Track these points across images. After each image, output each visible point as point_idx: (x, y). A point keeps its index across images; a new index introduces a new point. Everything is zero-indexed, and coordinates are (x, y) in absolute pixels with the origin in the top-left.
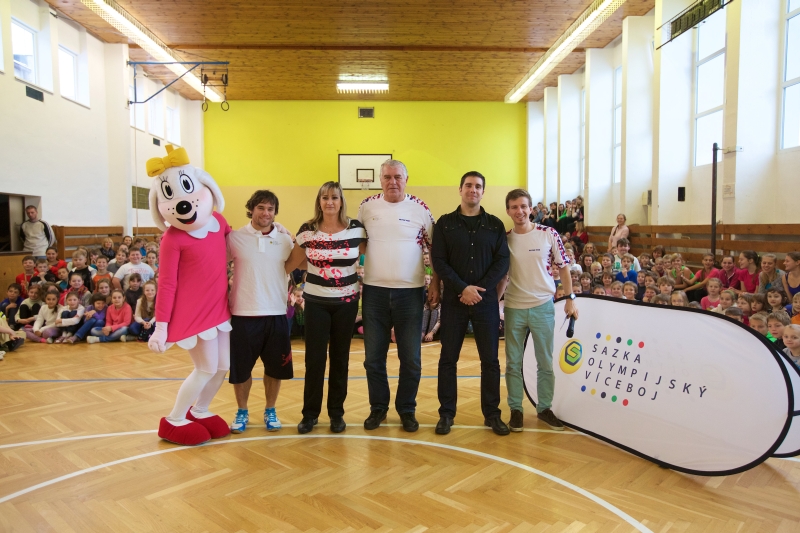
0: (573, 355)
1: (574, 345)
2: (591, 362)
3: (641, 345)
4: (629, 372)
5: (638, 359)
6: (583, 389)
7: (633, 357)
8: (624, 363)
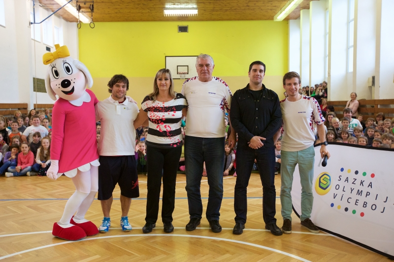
0: (325, 183)
1: (325, 176)
2: (337, 187)
3: (373, 176)
4: (364, 194)
5: (370, 185)
6: (332, 205)
7: (366, 184)
8: (361, 188)
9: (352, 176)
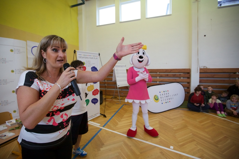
1: (156, 96)
2: (161, 98)
3: (168, 91)
6: (162, 103)
9: (163, 93)
